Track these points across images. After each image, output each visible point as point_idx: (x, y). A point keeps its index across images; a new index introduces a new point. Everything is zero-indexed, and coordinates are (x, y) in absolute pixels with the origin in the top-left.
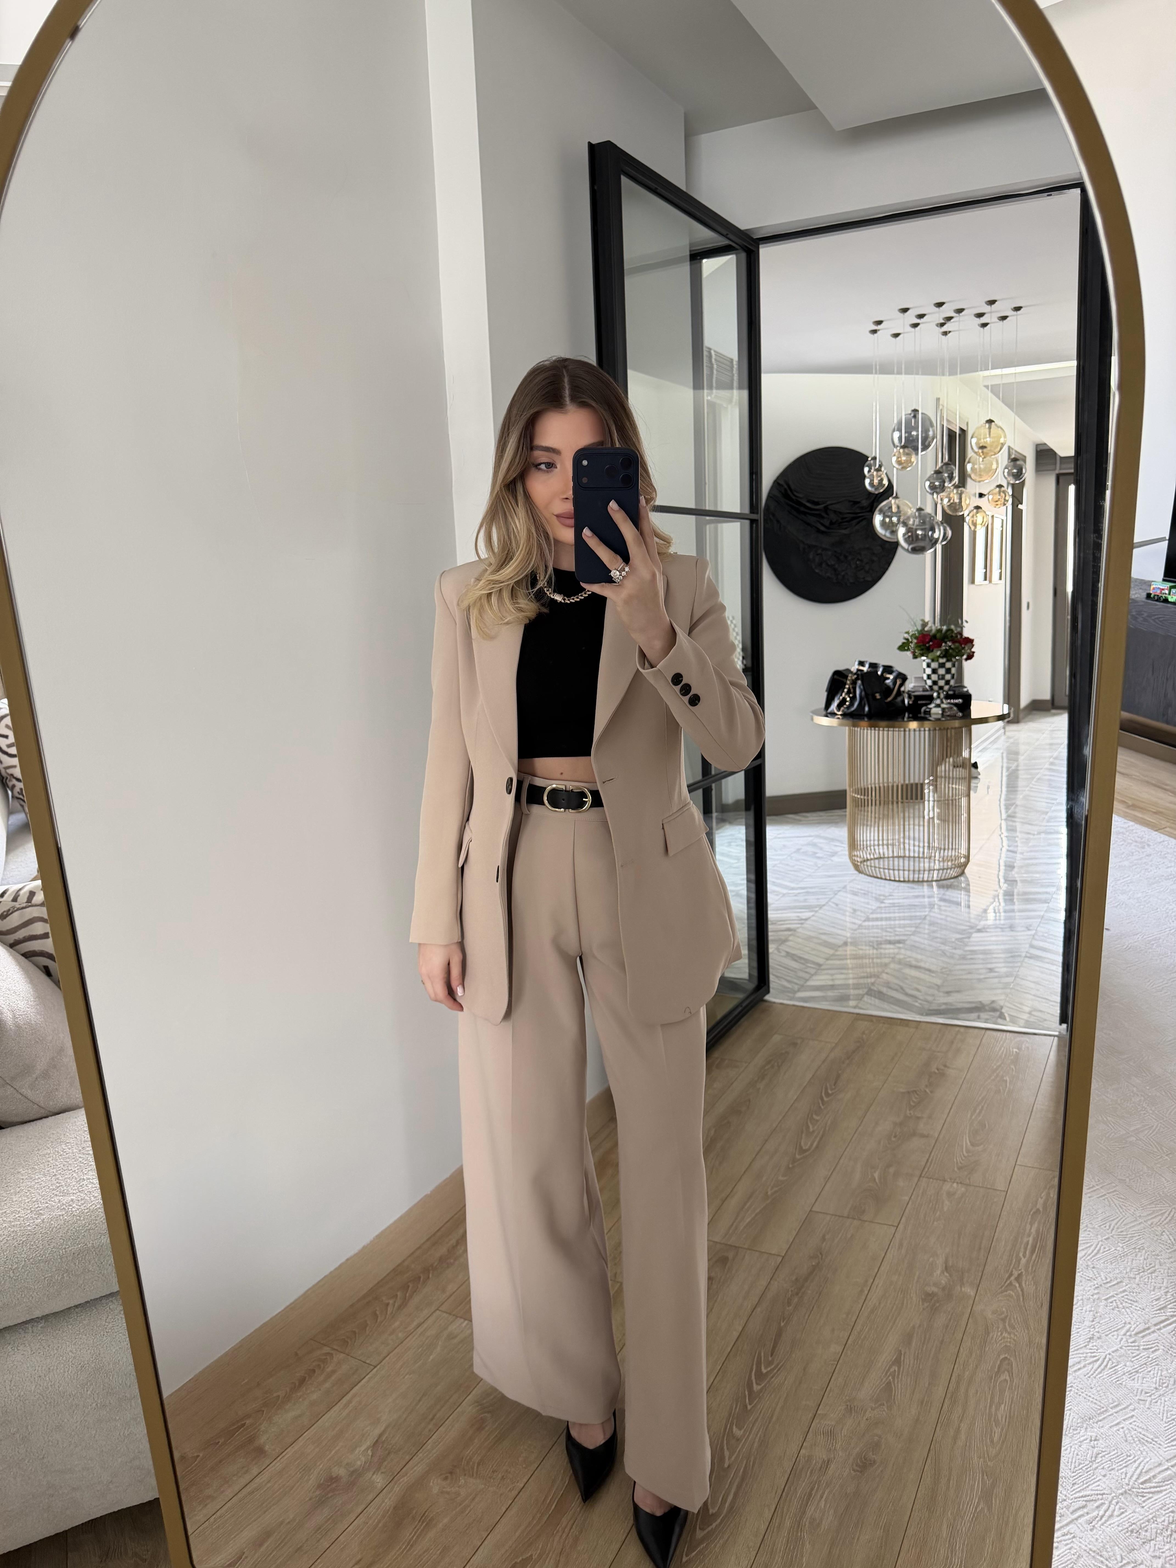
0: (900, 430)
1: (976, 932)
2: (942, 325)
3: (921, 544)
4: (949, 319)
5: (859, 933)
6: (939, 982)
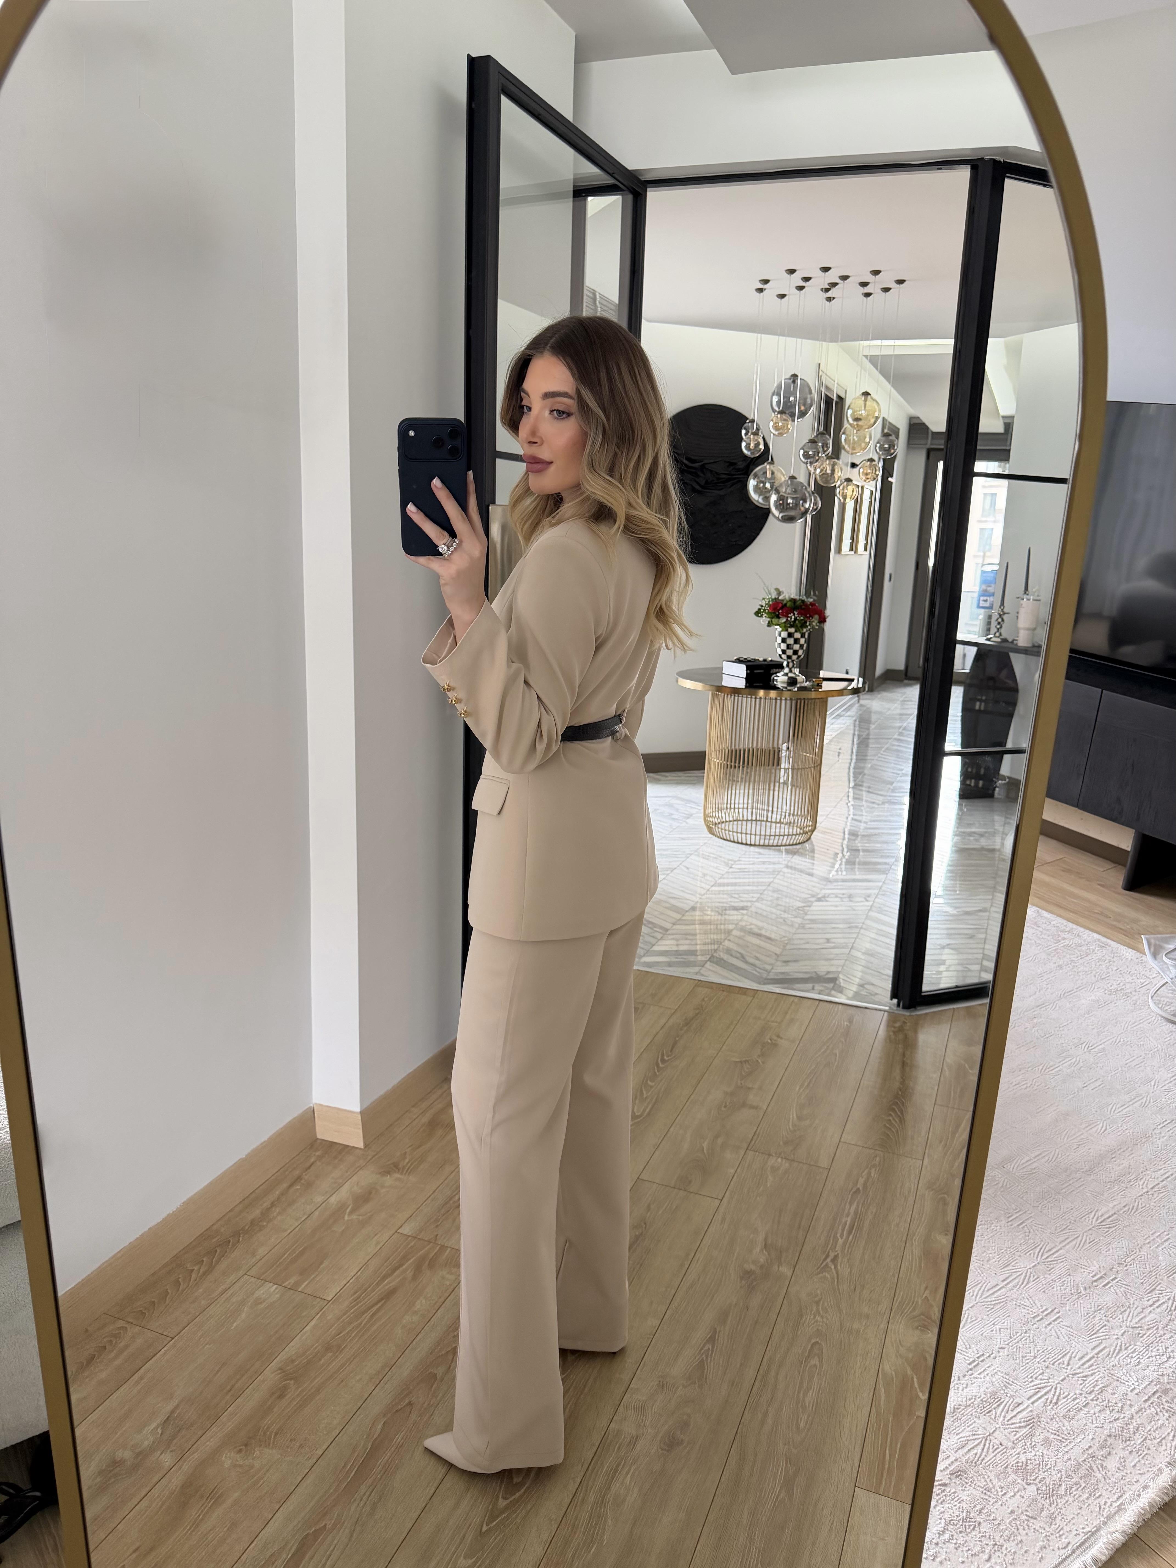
0: (779, 395)
1: (816, 901)
2: (827, 290)
3: (792, 513)
4: (834, 285)
5: (706, 898)
6: (778, 951)
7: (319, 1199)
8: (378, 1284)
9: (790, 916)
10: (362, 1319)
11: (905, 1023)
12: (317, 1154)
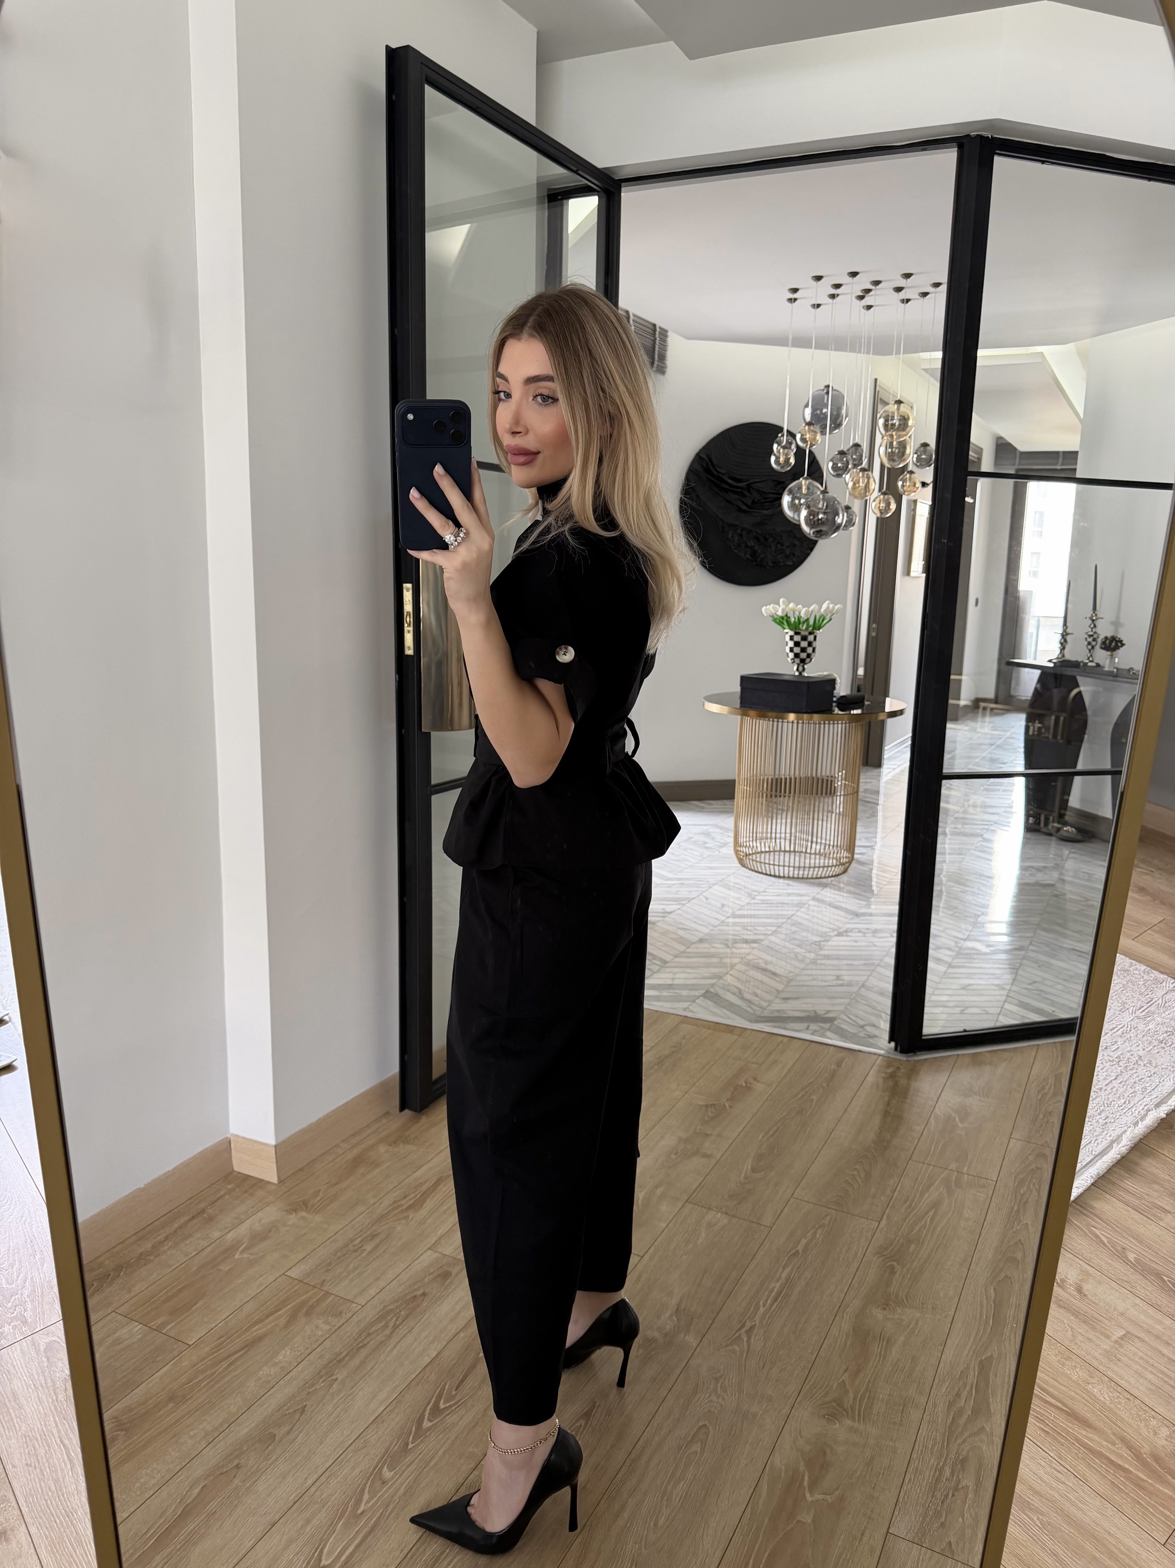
2: (862, 298)
3: (823, 528)
4: (868, 291)
6: (780, 987)
7: (216, 1234)
8: (247, 1330)
9: (803, 951)
10: (217, 1368)
11: (898, 1068)
12: (229, 1187)
